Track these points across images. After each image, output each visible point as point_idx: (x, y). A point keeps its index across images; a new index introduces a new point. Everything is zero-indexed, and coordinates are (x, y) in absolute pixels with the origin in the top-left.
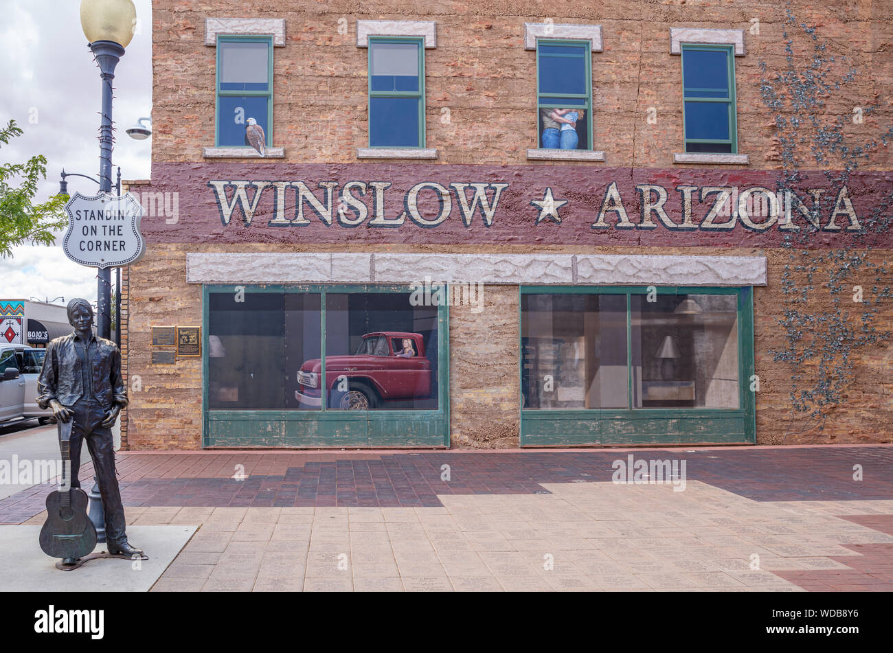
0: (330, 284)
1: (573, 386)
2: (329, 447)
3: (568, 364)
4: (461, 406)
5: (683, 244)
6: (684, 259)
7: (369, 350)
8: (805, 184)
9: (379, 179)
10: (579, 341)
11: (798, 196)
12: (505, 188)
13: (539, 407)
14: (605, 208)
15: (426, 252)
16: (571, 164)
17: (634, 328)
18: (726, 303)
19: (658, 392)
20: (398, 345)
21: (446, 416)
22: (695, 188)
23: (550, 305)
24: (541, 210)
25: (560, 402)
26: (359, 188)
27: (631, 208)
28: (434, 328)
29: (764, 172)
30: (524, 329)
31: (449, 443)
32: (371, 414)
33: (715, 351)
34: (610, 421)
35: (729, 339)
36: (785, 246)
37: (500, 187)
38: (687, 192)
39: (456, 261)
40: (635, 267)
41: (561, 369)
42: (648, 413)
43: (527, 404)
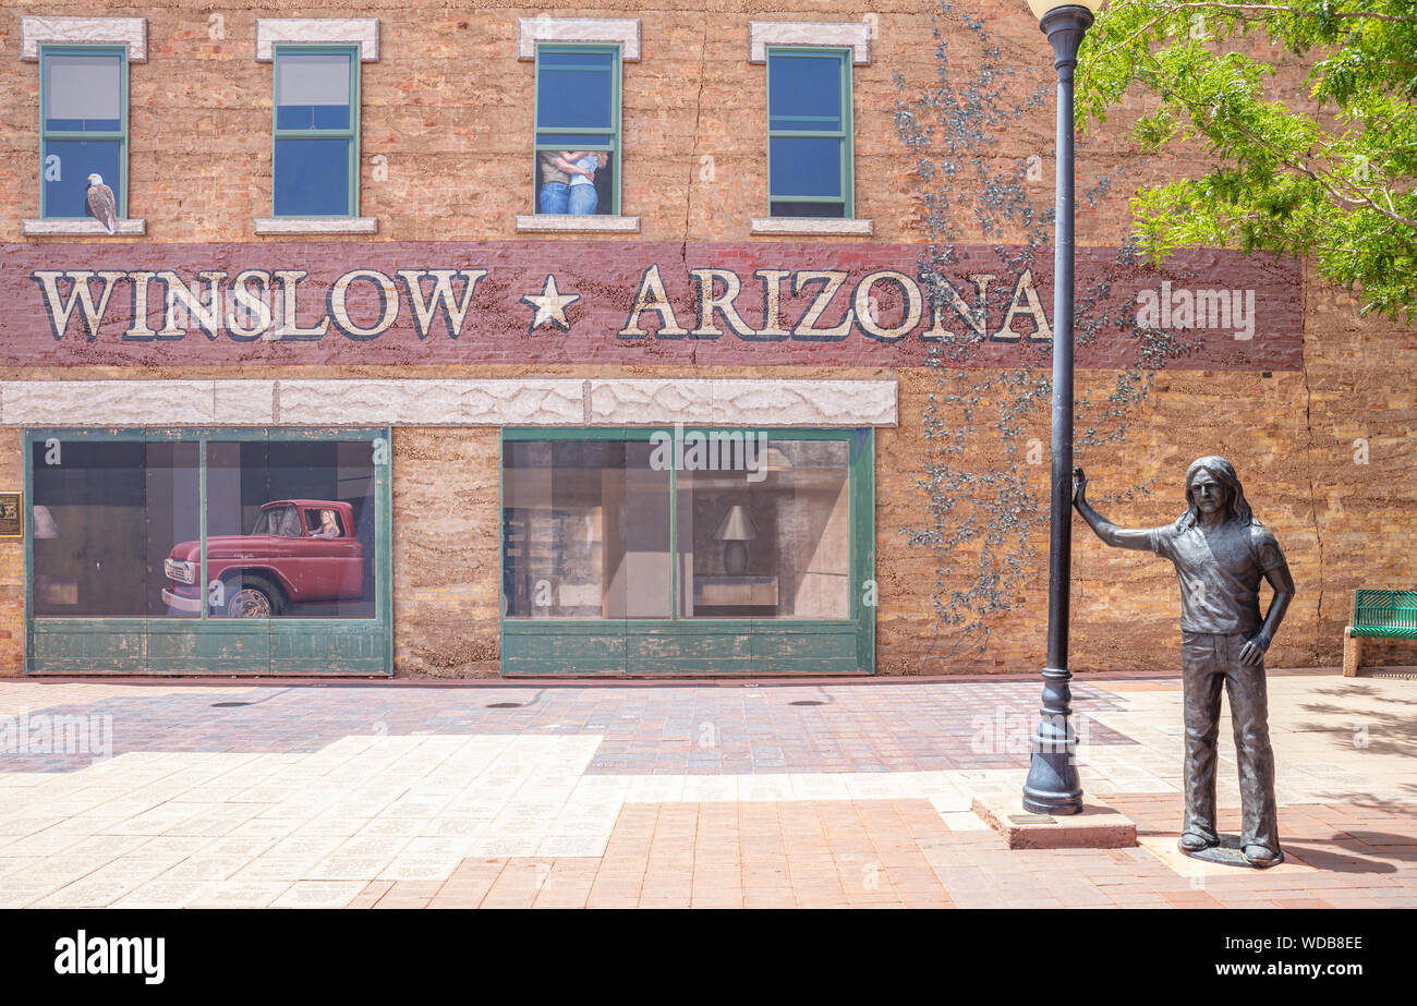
0: (212, 428)
1: (584, 583)
2: (212, 673)
3: (576, 549)
4: (413, 612)
5: (763, 362)
6: (764, 384)
7: (272, 528)
8: (963, 267)
9: (289, 266)
10: (593, 514)
11: (952, 286)
12: (483, 276)
13: (530, 615)
14: (639, 307)
15: (359, 378)
16: (587, 238)
17: (681, 493)
18: (831, 454)
19: (717, 594)
20: (315, 519)
21: (386, 628)
22: (786, 274)
23: (548, 457)
24: (536, 309)
25: (564, 608)
26: (258, 282)
27: (679, 307)
28: (368, 494)
29: (897, 248)
30: (508, 495)
31: (392, 668)
32: (274, 624)
33: (811, 529)
34: (642, 638)
35: (836, 511)
36: (930, 365)
37: (473, 275)
38: (773, 278)
39: (402, 390)
40: (685, 398)
41: (565, 557)
42: (701, 625)
43: (511, 611)
